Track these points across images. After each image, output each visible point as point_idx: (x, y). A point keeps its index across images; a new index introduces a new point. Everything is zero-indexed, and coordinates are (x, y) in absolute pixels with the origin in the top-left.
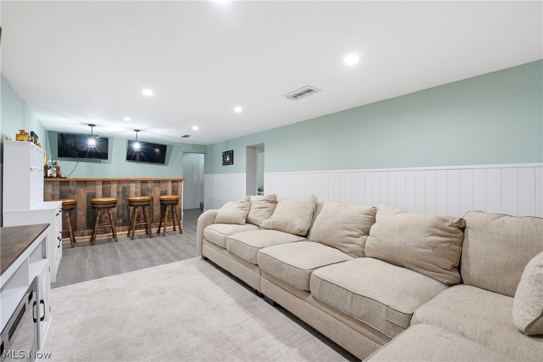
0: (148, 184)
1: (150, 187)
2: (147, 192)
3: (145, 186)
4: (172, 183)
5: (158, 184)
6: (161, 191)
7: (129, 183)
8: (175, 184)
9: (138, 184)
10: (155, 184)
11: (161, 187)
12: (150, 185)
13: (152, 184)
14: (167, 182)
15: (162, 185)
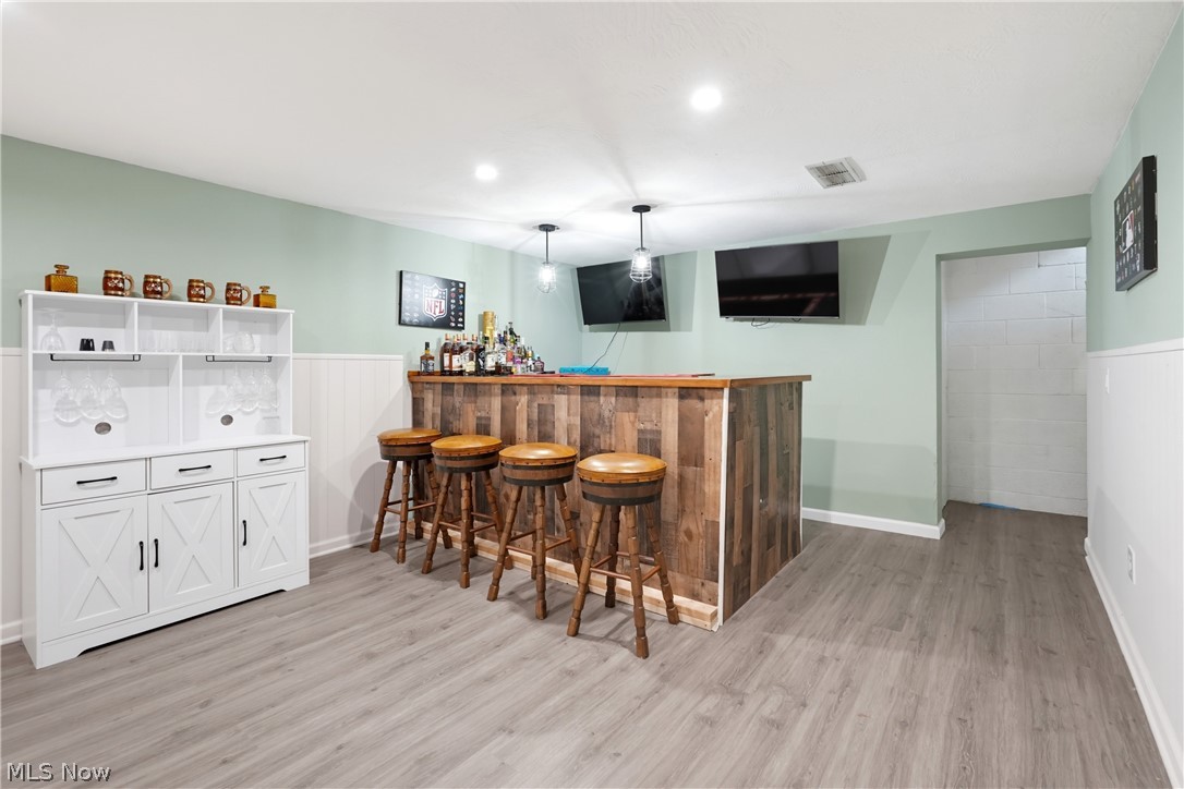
0: (602, 399)
1: (606, 414)
2: (597, 431)
3: (592, 405)
4: (681, 397)
5: (630, 400)
6: (640, 431)
7: (552, 392)
8: (693, 403)
9: (573, 397)
10: (621, 399)
11: (641, 413)
12: (607, 403)
13: (613, 399)
14: (659, 396)
15: (647, 405)
